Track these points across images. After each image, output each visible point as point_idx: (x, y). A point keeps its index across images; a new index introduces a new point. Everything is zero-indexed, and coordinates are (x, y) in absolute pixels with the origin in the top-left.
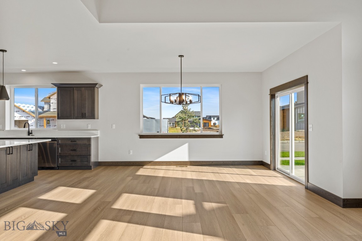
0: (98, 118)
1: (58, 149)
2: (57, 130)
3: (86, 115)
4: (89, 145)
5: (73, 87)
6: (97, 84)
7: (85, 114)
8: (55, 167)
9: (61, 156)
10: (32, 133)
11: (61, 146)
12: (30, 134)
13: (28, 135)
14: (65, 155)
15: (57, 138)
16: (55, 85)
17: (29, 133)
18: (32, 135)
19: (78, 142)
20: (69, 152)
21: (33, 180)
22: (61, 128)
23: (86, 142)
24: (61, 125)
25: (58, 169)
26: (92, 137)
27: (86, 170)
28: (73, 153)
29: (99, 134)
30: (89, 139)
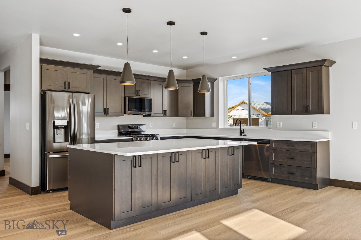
0: (328, 113)
1: (271, 155)
2: (272, 130)
3: (309, 108)
4: (314, 153)
5: (291, 70)
6: (325, 60)
7: (308, 106)
8: (268, 179)
9: (276, 165)
10: (243, 133)
11: (275, 151)
12: (243, 134)
13: (240, 135)
14: (280, 163)
15: (270, 140)
16: (268, 69)
17: (241, 133)
18: (244, 135)
19: (297, 147)
20: (286, 161)
21: (237, 193)
22: (277, 126)
23: (308, 148)
24: (277, 123)
25: (272, 182)
26: (317, 141)
27: (309, 190)
28: (290, 162)
29: (329, 136)
30: (314, 144)
